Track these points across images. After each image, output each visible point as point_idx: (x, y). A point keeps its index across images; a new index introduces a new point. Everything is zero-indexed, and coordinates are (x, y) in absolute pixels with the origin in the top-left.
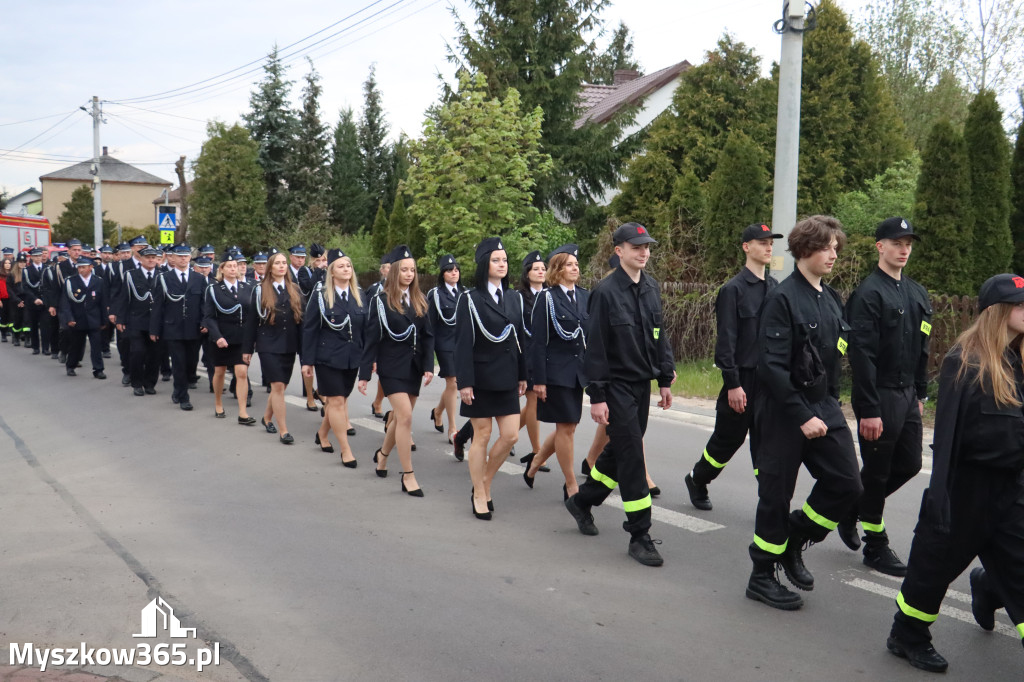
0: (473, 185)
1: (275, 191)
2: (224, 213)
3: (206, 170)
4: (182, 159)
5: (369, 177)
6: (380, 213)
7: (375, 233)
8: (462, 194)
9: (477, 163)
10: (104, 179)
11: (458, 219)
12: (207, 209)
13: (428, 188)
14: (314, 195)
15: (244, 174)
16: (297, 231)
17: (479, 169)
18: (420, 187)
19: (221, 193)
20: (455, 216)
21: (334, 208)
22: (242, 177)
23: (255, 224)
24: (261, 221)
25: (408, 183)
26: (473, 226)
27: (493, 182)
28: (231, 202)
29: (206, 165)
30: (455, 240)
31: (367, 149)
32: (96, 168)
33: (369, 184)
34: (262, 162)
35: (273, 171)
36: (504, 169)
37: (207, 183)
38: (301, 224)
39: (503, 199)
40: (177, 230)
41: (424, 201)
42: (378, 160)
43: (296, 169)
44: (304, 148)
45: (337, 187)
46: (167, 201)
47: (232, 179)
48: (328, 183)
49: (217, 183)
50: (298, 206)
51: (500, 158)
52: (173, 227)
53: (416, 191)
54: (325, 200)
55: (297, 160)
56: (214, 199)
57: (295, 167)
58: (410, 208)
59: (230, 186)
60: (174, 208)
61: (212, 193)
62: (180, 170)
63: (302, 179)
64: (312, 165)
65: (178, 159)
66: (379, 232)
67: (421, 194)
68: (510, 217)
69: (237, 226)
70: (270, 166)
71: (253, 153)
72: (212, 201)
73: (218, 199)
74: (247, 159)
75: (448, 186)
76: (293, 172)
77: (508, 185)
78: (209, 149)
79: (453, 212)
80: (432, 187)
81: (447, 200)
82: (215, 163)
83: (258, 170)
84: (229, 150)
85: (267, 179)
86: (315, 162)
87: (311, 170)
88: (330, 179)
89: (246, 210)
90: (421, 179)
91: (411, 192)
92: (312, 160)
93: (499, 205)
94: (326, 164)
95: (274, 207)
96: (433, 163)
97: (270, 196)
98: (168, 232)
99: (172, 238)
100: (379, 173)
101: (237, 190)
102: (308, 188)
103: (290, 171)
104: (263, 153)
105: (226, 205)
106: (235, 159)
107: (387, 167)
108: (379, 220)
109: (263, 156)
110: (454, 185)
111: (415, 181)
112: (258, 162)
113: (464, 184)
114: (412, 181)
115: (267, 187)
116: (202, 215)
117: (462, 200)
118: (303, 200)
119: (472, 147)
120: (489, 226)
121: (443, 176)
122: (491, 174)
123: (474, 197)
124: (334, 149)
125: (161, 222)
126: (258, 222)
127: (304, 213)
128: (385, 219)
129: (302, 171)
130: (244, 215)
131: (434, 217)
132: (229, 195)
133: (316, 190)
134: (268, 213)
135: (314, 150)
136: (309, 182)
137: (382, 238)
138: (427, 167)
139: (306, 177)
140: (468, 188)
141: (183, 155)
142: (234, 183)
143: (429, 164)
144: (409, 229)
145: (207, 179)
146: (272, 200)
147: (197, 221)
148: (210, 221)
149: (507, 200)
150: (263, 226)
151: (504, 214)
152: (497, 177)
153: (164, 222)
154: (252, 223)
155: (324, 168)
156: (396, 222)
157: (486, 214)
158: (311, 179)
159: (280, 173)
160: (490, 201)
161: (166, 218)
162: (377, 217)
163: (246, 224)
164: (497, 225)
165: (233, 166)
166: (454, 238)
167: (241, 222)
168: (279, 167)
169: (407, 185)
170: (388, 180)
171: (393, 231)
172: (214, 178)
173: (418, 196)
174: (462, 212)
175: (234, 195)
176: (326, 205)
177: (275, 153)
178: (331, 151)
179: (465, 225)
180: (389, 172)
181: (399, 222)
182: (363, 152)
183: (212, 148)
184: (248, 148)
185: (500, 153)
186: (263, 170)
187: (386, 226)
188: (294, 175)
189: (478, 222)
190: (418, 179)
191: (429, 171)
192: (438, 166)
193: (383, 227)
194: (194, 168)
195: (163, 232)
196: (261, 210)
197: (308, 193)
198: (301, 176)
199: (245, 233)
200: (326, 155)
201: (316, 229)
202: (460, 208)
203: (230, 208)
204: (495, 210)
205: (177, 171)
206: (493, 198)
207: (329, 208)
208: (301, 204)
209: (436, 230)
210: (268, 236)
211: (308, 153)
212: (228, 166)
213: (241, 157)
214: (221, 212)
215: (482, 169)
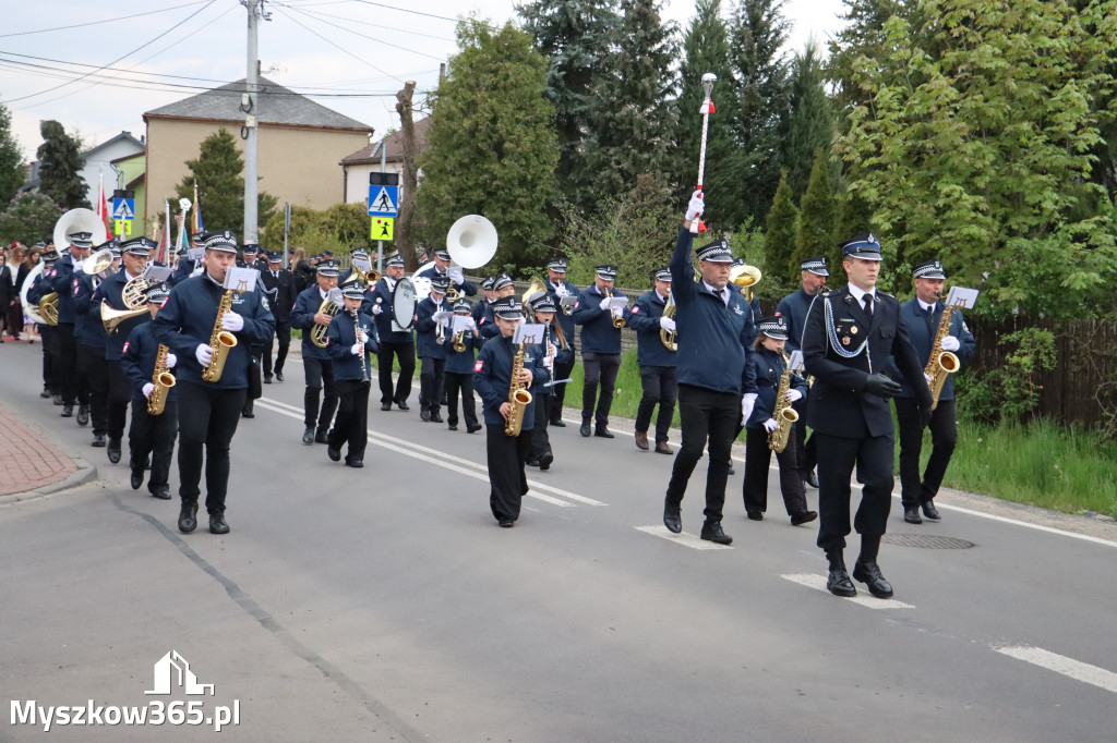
0: (979, 143)
1: (573, 147)
2: (484, 186)
3: (453, 108)
4: (410, 88)
5: (747, 124)
6: (783, 193)
7: (771, 229)
8: (955, 161)
9: (986, 101)
10: (263, 120)
11: (948, 207)
12: (452, 180)
13: (888, 148)
14: (646, 156)
15: (521, 115)
16: (616, 222)
17: (991, 112)
18: (873, 148)
19: (480, 152)
20: (941, 203)
21: (679, 180)
22: (518, 121)
23: (537, 207)
24: (548, 204)
25: (851, 137)
26: (974, 221)
27: (1016, 136)
28: (496, 167)
29: (455, 98)
30: (935, 245)
31: (745, 72)
32: (251, 101)
33: (747, 137)
34: (553, 94)
35: (571, 111)
36: (1039, 111)
37: (455, 132)
38: (622, 209)
39: (1035, 169)
40: (396, 217)
41: (878, 172)
42: (765, 90)
43: (613, 107)
44: (630, 69)
45: (688, 142)
46: (383, 161)
47: (499, 125)
48: (672, 133)
49: (473, 132)
50: (616, 176)
51: (1032, 91)
52: (393, 210)
53: (866, 155)
54: (666, 165)
55: (617, 91)
56: (466, 160)
57: (612, 103)
58: (854, 185)
59: (495, 137)
60: (396, 176)
61: (462, 151)
62: (404, 108)
63: (623, 127)
64: (644, 100)
65: (402, 87)
66: (779, 228)
67: (874, 160)
68: (1048, 205)
69: (504, 211)
70: (566, 101)
71: (537, 75)
72: (462, 165)
73: (473, 161)
74: (527, 89)
75: (929, 144)
76: (609, 114)
77: (1048, 142)
78: (459, 70)
79: (936, 193)
80: (895, 147)
81: (923, 173)
82: (469, 96)
83: (546, 110)
84: (495, 72)
85: (559, 125)
86: (650, 94)
87: (641, 110)
88: (674, 127)
89: (523, 182)
90: (876, 131)
91: (855, 156)
92: (644, 92)
93: (1028, 181)
94: (669, 97)
95: (572, 176)
96: (901, 104)
97: (565, 155)
98: (384, 220)
99: (390, 230)
100: (765, 115)
101: (507, 145)
102: (635, 143)
103: (602, 111)
104: (553, 77)
105: (486, 171)
106: (505, 88)
107: (782, 104)
108: (780, 206)
109: (554, 83)
110: (941, 144)
111: (864, 135)
112: (545, 95)
113: (961, 141)
114: (858, 136)
115: (560, 140)
116: (443, 188)
117: (953, 171)
118: (625, 165)
119: (980, 71)
120: (1004, 219)
121: (917, 126)
122: (1012, 120)
123: (979, 165)
124: (683, 69)
125: (371, 199)
126: (543, 202)
127: (627, 190)
128: (791, 204)
129: (623, 112)
130: (518, 191)
131: (895, 202)
132: (493, 154)
133: (649, 147)
134: (561, 188)
135: (648, 74)
136: (636, 132)
137: (785, 239)
138: (890, 110)
139: (631, 124)
140: (969, 147)
141: (410, 80)
142: (502, 132)
143: (895, 105)
144: (837, 223)
145: (454, 125)
146: (568, 164)
147: (436, 200)
148: (458, 201)
149: (1043, 172)
150: (551, 210)
151: (1038, 198)
152: (1026, 126)
153: (378, 202)
154: (533, 207)
155: (663, 105)
156: (812, 210)
157: (998, 197)
158: (641, 125)
159: (582, 114)
160: (1010, 172)
161: (381, 195)
162: (777, 199)
163: (522, 207)
164: (1021, 219)
165: (500, 102)
166: (933, 243)
167: (512, 203)
168: (581, 103)
169: (846, 143)
170: (783, 129)
171: (807, 226)
172: (467, 123)
173: (867, 163)
174: (956, 195)
175: (501, 154)
176: (667, 175)
177: (574, 77)
178: (679, 75)
179: (959, 218)
180: (784, 114)
181: (820, 210)
182: (738, 76)
183: (466, 69)
184: (531, 70)
185: (1032, 79)
186: (554, 110)
187: (791, 216)
188: (611, 119)
189: (984, 213)
190: (868, 131)
191: (895, 116)
192: (911, 108)
193: (785, 218)
194: (430, 104)
195: (374, 220)
196: (548, 183)
197: (634, 151)
198: (622, 121)
199: (519, 223)
200: (669, 82)
201: (651, 220)
202: (949, 187)
203: (494, 178)
204: (1021, 190)
205: (400, 109)
206: (1016, 167)
207: (671, 180)
208: (621, 171)
209: (899, 229)
210: (562, 230)
211: (637, 78)
212: (494, 101)
213: (515, 86)
214: (477, 185)
215: (995, 110)
